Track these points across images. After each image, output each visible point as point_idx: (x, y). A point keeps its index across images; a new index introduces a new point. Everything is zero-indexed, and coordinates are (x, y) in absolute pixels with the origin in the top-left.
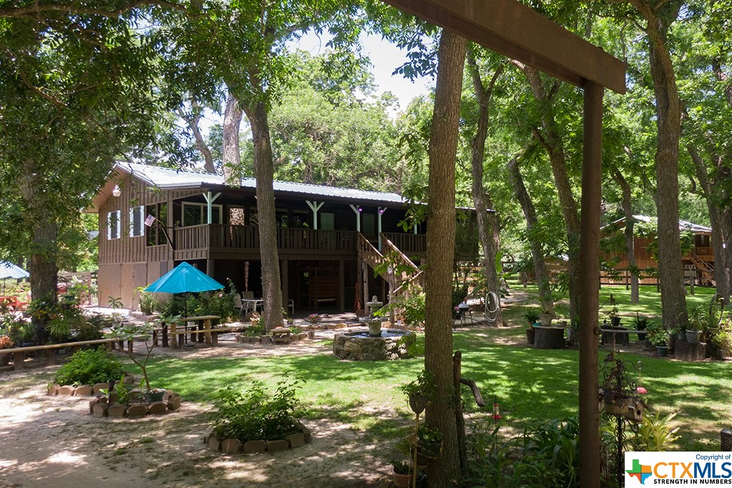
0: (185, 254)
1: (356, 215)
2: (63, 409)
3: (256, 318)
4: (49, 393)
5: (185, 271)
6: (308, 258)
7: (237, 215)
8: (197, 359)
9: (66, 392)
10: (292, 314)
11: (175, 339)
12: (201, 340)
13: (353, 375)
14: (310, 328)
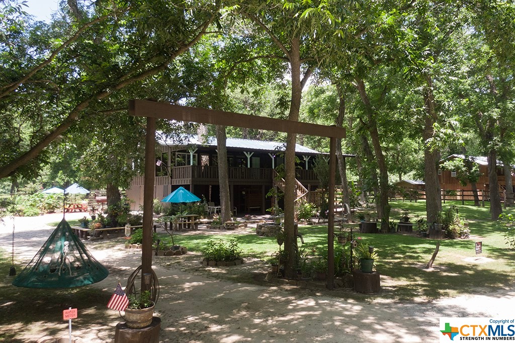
0: (178, 181)
1: (272, 159)
2: (136, 253)
3: (216, 217)
4: (126, 248)
5: (181, 191)
6: (244, 184)
7: (205, 159)
8: (189, 235)
9: (134, 247)
10: (236, 215)
11: (176, 226)
12: (189, 227)
13: (264, 242)
14: (246, 222)
